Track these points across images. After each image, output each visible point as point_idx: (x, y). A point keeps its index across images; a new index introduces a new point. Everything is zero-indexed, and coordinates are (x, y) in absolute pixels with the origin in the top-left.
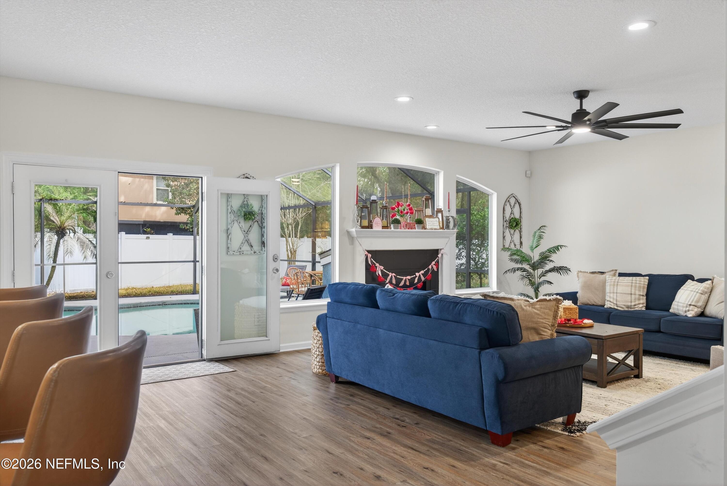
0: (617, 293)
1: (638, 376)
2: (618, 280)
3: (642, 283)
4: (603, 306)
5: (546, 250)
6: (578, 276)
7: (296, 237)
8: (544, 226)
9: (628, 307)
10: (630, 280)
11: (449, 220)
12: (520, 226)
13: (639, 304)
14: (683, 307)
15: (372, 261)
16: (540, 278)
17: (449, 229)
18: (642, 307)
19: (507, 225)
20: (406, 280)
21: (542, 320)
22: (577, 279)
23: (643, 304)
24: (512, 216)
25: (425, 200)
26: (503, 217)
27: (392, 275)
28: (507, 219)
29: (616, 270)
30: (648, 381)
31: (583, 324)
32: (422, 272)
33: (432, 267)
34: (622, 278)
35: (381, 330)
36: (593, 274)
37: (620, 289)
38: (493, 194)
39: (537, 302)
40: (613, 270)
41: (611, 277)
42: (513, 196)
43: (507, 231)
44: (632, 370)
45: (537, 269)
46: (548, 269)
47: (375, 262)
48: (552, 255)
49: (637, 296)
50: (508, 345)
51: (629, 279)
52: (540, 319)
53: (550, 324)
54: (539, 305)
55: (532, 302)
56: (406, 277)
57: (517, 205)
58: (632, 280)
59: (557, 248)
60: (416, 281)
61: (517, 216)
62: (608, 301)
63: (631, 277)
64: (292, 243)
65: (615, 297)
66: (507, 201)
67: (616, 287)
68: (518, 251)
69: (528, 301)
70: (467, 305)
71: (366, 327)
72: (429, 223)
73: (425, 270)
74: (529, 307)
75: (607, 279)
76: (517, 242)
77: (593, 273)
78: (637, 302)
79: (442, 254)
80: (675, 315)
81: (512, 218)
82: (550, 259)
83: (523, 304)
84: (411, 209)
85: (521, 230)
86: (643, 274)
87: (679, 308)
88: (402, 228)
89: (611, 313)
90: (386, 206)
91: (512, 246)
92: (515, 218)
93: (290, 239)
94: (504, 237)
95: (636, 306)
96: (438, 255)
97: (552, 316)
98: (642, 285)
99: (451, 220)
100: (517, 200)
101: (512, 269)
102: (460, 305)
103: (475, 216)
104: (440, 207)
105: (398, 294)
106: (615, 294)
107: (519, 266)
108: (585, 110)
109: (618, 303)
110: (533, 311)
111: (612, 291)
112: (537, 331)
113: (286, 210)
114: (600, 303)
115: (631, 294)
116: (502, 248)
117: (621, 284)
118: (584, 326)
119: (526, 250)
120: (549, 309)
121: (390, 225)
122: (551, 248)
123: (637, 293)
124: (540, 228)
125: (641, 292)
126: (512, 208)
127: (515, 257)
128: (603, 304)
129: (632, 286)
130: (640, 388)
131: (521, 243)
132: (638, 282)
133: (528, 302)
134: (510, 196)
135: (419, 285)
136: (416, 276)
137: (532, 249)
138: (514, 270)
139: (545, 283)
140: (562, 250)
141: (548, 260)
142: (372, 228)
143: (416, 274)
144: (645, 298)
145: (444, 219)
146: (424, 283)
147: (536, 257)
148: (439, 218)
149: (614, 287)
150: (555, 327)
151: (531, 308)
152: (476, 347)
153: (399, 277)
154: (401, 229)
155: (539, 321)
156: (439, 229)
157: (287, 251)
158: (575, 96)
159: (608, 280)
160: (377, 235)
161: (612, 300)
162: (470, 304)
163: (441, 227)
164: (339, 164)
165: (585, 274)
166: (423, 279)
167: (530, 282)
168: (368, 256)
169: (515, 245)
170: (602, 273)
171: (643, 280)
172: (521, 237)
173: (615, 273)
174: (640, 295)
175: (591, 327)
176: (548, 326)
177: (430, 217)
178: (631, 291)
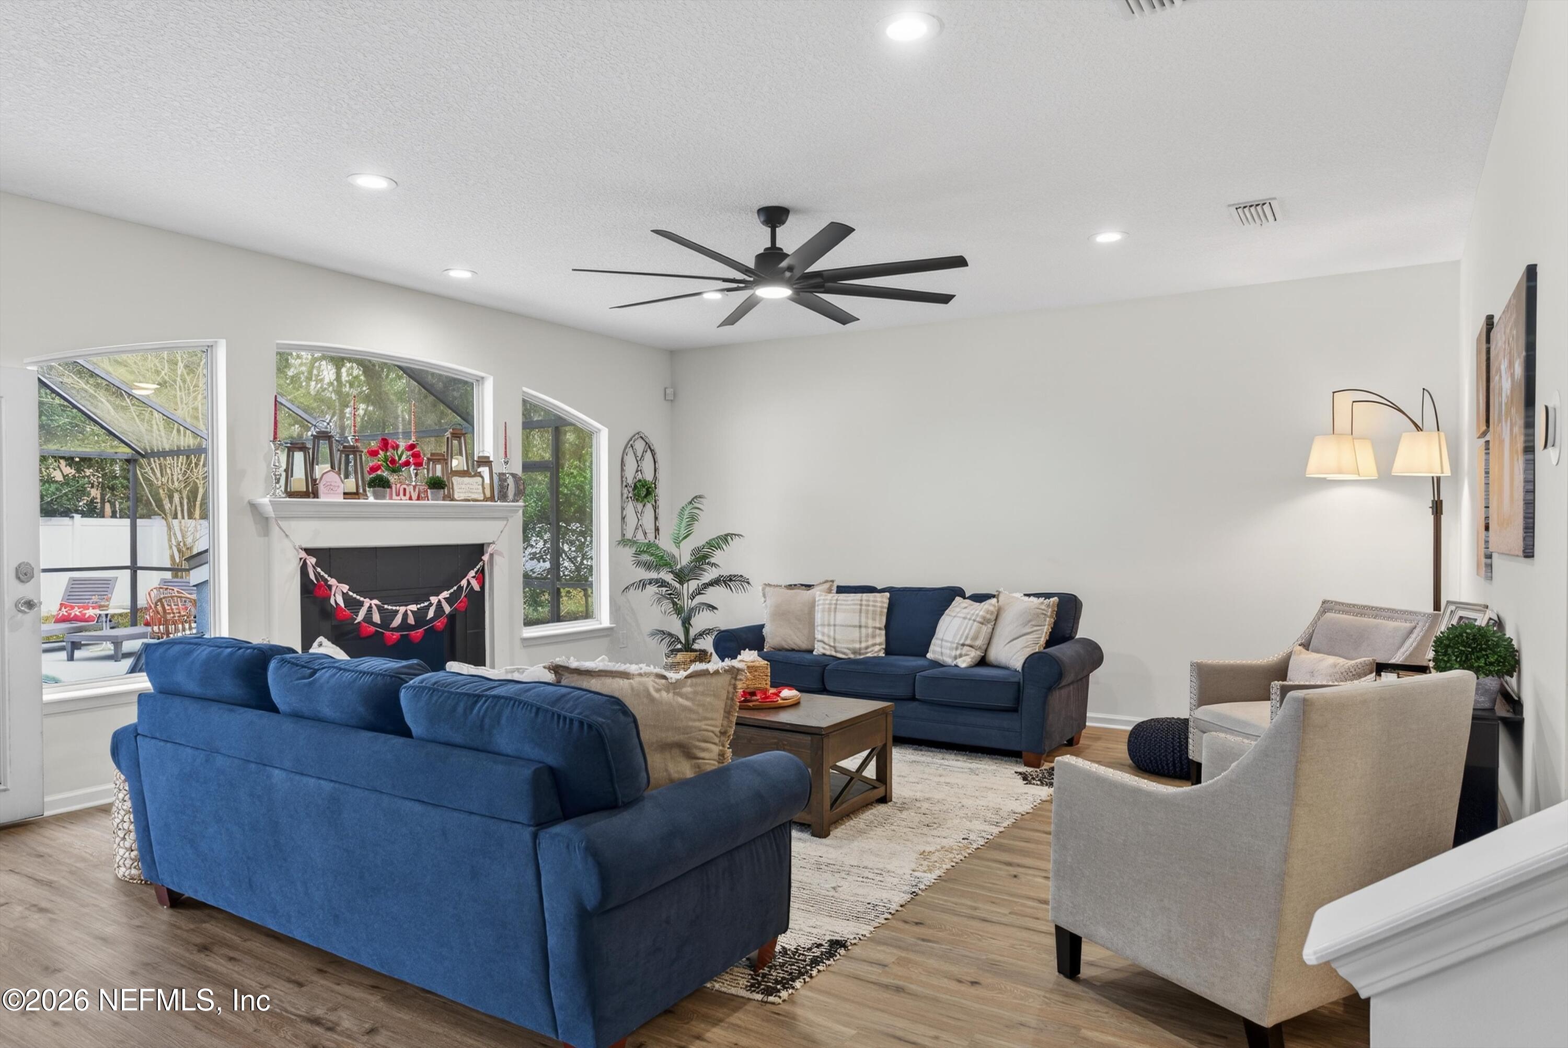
0: (835, 625)
1: (884, 799)
2: (837, 600)
3: (879, 604)
4: (811, 651)
5: (704, 543)
6: (764, 596)
7: (191, 516)
8: (700, 497)
9: (854, 652)
10: (858, 600)
11: (505, 480)
12: (655, 496)
13: (874, 645)
14: (951, 649)
15: (319, 573)
16: (694, 598)
17: (506, 501)
18: (880, 651)
19: (630, 495)
20: (405, 614)
21: (697, 724)
22: (763, 599)
23: (880, 644)
24: (639, 476)
25: (452, 437)
26: (622, 477)
27: (371, 604)
28: (630, 481)
29: (833, 581)
30: (903, 808)
31: (780, 701)
32: (446, 594)
33: (469, 583)
34: (842, 596)
35: (277, 772)
36: (791, 589)
37: (840, 618)
38: (600, 430)
39: (686, 678)
40: (826, 582)
41: (824, 594)
42: (641, 437)
43: (630, 507)
44: (875, 788)
45: (689, 580)
46: (707, 581)
47: (326, 576)
48: (714, 553)
49: (870, 630)
50: (612, 805)
51: (855, 598)
52: (694, 720)
53: (717, 730)
54: (691, 686)
55: (674, 681)
56: (406, 605)
57: (648, 455)
58: (861, 600)
59: (725, 538)
60: (431, 614)
61: (649, 477)
62: (818, 641)
63: (860, 595)
64: (181, 530)
65: (832, 634)
66: (629, 445)
67: (832, 613)
68: (649, 545)
69: (664, 677)
70: (502, 701)
71: (236, 761)
72: (460, 486)
73: (452, 590)
74: (668, 692)
75: (817, 599)
76: (649, 526)
77: (790, 587)
78: (870, 643)
79: (492, 555)
80: (936, 664)
81: (640, 481)
82: (713, 560)
83: (654, 687)
84: (416, 455)
85: (656, 502)
86: (879, 588)
87: (944, 651)
88: (394, 496)
89: (827, 665)
90: (353, 447)
91: (640, 536)
92: (645, 481)
93: (175, 522)
94: (623, 518)
95: (869, 650)
96: (483, 555)
97: (722, 712)
98: (879, 609)
99: (510, 481)
100: (649, 447)
101: (640, 581)
102: (486, 701)
103: (575, 477)
104: (486, 454)
105: (324, 671)
106: (832, 628)
107: (653, 575)
108: (781, 249)
109: (837, 645)
110: (677, 702)
111: (826, 623)
112: (687, 751)
113: (165, 459)
114: (804, 645)
115: (860, 627)
116: (620, 539)
117: (844, 607)
118: (782, 705)
119: (666, 543)
120: (714, 695)
121: (364, 490)
122: (714, 539)
123: (870, 623)
124: (693, 499)
125: (877, 621)
126: (639, 460)
127: (646, 557)
128: (810, 647)
129: (861, 610)
130: (893, 827)
131: (657, 530)
132: (871, 603)
133: (664, 681)
134: (634, 436)
135: (437, 623)
136: (431, 603)
137: (677, 542)
138: (643, 584)
139: (703, 609)
140: (734, 543)
141: (708, 564)
142: (316, 495)
143: (430, 600)
144: (883, 632)
145: (496, 478)
146: (452, 617)
147: (684, 558)
148: (482, 477)
149: (829, 615)
150: (729, 736)
151: (671, 695)
152: (525, 822)
153: (390, 607)
154: (391, 498)
155: (691, 727)
156: (480, 501)
157: (171, 547)
158: (762, 219)
159: (819, 600)
160: (331, 514)
161: (826, 640)
162: (511, 699)
163: (488, 494)
164: (225, 340)
165: (778, 589)
166: (447, 609)
167: (673, 607)
168: (308, 562)
169: (645, 534)
170: (809, 587)
171: (879, 599)
172: (656, 518)
173: (831, 586)
174: (875, 628)
175: (796, 704)
176: (711, 734)
177: (464, 474)
178: (860, 622)
